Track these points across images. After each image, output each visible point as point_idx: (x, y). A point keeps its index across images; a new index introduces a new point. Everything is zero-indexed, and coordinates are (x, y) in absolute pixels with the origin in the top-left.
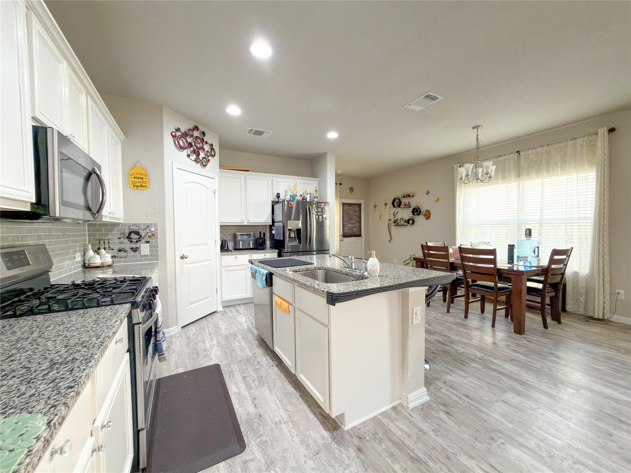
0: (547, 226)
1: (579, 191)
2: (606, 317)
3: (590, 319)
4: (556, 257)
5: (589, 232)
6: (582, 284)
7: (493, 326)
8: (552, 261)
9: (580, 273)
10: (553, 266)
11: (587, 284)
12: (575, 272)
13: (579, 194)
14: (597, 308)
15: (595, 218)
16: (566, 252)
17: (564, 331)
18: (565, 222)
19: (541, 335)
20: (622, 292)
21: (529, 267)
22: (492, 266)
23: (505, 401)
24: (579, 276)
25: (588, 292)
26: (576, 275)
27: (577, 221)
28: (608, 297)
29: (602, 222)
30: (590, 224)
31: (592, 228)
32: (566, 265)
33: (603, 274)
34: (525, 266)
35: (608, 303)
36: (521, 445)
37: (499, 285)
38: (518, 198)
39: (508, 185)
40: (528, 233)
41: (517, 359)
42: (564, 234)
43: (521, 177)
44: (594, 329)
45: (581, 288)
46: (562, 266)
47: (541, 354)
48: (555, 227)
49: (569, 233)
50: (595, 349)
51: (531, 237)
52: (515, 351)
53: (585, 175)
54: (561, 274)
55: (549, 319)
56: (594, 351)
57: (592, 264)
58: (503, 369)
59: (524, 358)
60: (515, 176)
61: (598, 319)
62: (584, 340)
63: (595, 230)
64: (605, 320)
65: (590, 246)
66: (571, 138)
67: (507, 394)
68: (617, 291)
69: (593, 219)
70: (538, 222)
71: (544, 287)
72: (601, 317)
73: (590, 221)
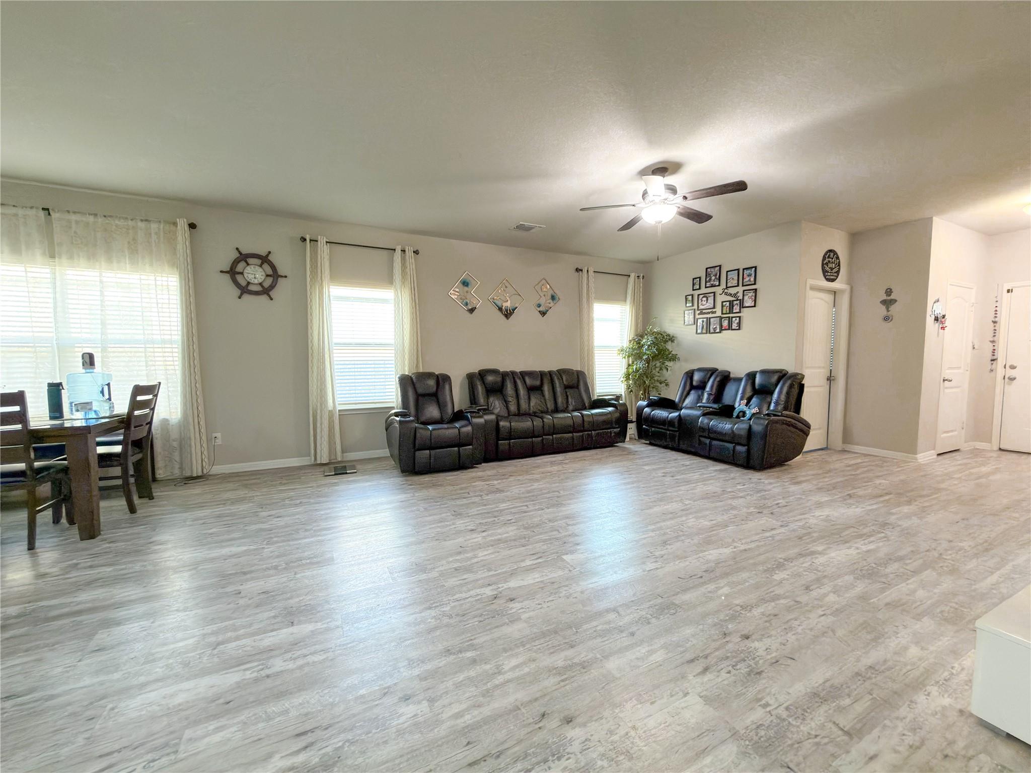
0: (114, 352)
1: (159, 301)
2: (205, 472)
3: (191, 479)
4: (139, 398)
5: (176, 361)
6: (175, 435)
7: (31, 547)
8: (135, 405)
9: (170, 420)
10: (137, 413)
11: (181, 433)
12: (164, 419)
13: (160, 305)
14: (194, 462)
15: (183, 342)
16: (152, 390)
17: (160, 506)
18: (143, 346)
19: (128, 525)
20: (218, 435)
21: (94, 420)
22: (19, 427)
23: (96, 649)
24: (169, 424)
25: (183, 444)
26: (165, 422)
27: (160, 346)
28: (205, 445)
29: (191, 347)
30: (176, 350)
31: (180, 356)
32: (153, 409)
33: (198, 416)
34: (87, 419)
35: (205, 453)
36: (143, 686)
37: (37, 464)
38: (55, 298)
39: (28, 269)
40: (88, 360)
41: (99, 576)
42: (144, 364)
43: (57, 259)
44: (195, 491)
45: (174, 441)
46: (147, 411)
47: (136, 551)
48: (129, 354)
49: (151, 363)
50: (200, 513)
51: (95, 368)
52: (91, 567)
53: (165, 279)
54: (147, 424)
55: (135, 498)
56: (201, 515)
57: (185, 404)
58: (77, 604)
59: (110, 569)
60: (44, 254)
61: (198, 477)
62: (187, 508)
63: (184, 358)
64: (205, 476)
65: (179, 381)
66: (142, 218)
67: (97, 637)
68: (214, 435)
69: (180, 343)
70: (100, 345)
71: (125, 450)
72: (200, 474)
73: (176, 346)
